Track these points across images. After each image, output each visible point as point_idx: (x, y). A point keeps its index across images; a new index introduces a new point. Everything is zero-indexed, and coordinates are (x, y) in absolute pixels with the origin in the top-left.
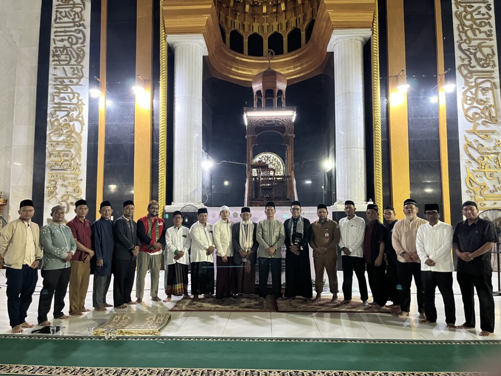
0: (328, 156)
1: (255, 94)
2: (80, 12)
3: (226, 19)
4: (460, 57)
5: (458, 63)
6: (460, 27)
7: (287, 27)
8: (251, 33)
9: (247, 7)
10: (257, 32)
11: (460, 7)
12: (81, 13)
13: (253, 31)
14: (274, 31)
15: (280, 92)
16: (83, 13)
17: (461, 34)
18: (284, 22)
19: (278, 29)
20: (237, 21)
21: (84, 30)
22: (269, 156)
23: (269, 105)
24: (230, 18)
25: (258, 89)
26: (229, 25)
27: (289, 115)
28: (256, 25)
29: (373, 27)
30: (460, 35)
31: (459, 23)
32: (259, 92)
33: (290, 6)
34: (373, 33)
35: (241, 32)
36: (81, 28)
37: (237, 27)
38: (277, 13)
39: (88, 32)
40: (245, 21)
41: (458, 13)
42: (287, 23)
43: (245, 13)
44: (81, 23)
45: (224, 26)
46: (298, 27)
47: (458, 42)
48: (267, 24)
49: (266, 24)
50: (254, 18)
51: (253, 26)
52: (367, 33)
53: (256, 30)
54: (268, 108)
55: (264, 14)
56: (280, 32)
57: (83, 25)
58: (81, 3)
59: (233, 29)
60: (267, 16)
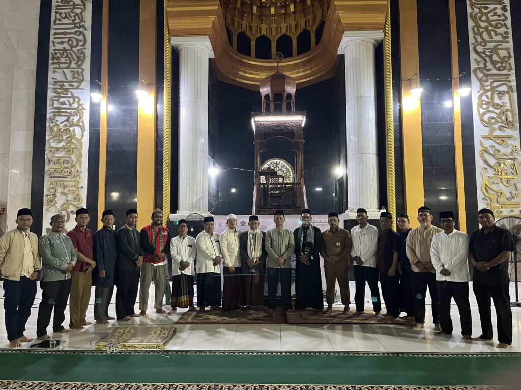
0: (339, 162)
1: (263, 99)
2: (81, 13)
3: (233, 21)
4: (476, 60)
5: (473, 65)
6: (475, 29)
7: (296, 29)
8: (259, 35)
9: (255, 8)
10: (265, 34)
11: (475, 8)
12: (81, 15)
13: (261, 32)
14: (282, 33)
15: (289, 96)
16: (83, 14)
17: (476, 36)
18: (293, 24)
19: (287, 31)
20: (244, 23)
21: (85, 32)
22: (278, 163)
23: (278, 111)
24: (237, 20)
25: (266, 93)
26: (236, 27)
27: (299, 120)
28: (264, 27)
29: (385, 28)
30: (475, 38)
31: (474, 24)
32: (267, 96)
33: (300, 7)
34: (385, 35)
35: (248, 34)
36: (81, 30)
37: (244, 29)
38: (285, 14)
39: (89, 34)
40: (252, 22)
41: (473, 14)
42: (296, 25)
43: (252, 14)
44: (81, 24)
45: (231, 28)
46: (308, 29)
47: (473, 44)
48: (276, 26)
49: (274, 26)
50: (262, 20)
51: (260, 28)
52: (379, 35)
53: (264, 32)
54: (276, 112)
55: (273, 15)
56: (288, 34)
57: (84, 27)
58: (82, 4)
59: (240, 31)
60: (276, 17)
